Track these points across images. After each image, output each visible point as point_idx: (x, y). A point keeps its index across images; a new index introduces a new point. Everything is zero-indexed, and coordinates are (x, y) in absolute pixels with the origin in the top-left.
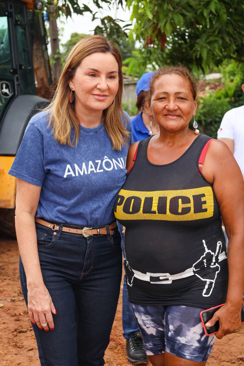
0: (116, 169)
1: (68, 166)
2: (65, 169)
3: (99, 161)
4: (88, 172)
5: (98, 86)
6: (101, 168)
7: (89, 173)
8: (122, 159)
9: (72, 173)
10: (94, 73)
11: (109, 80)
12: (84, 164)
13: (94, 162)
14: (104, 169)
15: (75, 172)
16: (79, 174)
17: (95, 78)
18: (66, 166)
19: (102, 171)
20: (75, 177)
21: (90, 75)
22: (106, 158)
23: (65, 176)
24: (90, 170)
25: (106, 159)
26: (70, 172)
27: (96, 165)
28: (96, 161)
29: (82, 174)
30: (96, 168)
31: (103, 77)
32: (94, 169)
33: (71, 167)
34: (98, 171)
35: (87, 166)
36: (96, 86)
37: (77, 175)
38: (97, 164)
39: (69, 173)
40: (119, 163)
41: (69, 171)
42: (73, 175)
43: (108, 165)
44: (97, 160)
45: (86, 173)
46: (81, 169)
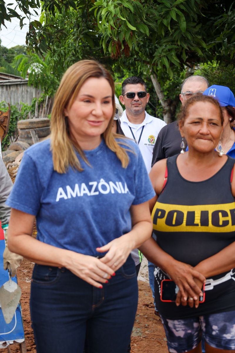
0: (113, 192)
1: (61, 190)
2: (57, 193)
3: (95, 184)
4: (80, 194)
5: (94, 113)
6: (96, 190)
7: (82, 195)
8: (120, 183)
9: (64, 196)
10: (90, 100)
11: (104, 105)
12: (77, 185)
13: (87, 185)
14: (100, 192)
15: (67, 195)
16: (72, 196)
17: (89, 104)
18: (58, 190)
20: (68, 199)
21: (85, 102)
22: (102, 181)
23: (57, 200)
25: (102, 182)
27: (90, 188)
28: (91, 183)
29: (74, 196)
30: (90, 191)
31: (98, 103)
32: (87, 192)
33: (64, 190)
34: (92, 194)
35: (80, 187)
36: (91, 113)
37: (69, 197)
38: (92, 186)
39: (61, 197)
40: (116, 186)
41: (61, 194)
42: (66, 198)
43: (104, 188)
46: (73, 190)
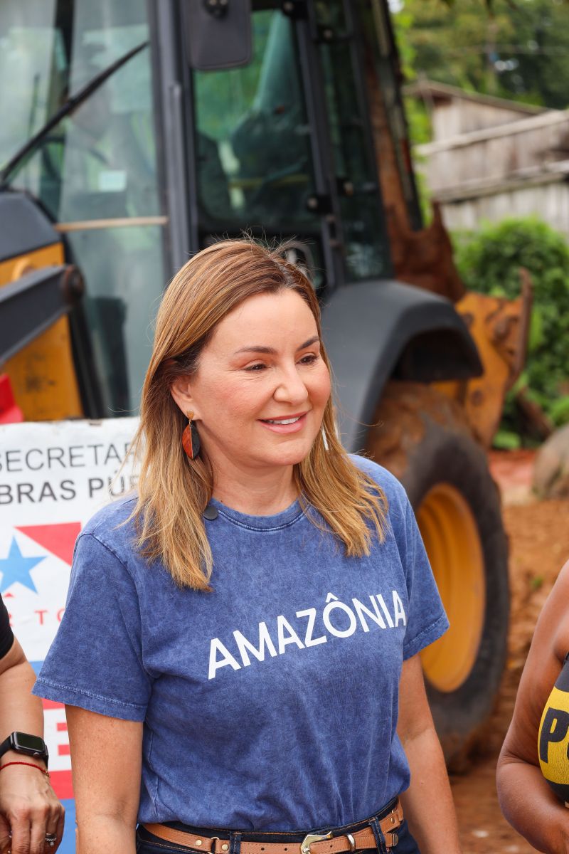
0: (366, 629)
1: (216, 644)
2: (207, 654)
3: (312, 613)
4: (277, 649)
5: (281, 395)
6: (319, 631)
7: (282, 651)
8: (380, 597)
9: (229, 660)
10: (262, 361)
11: (302, 367)
12: (263, 627)
13: (291, 618)
14: (329, 635)
15: (238, 657)
16: (252, 658)
17: (264, 373)
18: (209, 645)
19: (323, 640)
20: (243, 669)
21: (249, 370)
22: (332, 600)
23: (212, 675)
24: (283, 642)
25: (333, 603)
26: (224, 658)
27: (300, 626)
28: (300, 614)
29: (260, 656)
30: (302, 636)
31: (288, 363)
32: (294, 638)
33: (224, 643)
34: (309, 643)
35: (272, 630)
36: (273, 396)
37: (247, 662)
38: (305, 621)
39: (222, 664)
40: (372, 610)
41: (220, 657)
42: (236, 666)
43: (339, 619)
44: (302, 609)
45: (273, 653)
46: (255, 643)
